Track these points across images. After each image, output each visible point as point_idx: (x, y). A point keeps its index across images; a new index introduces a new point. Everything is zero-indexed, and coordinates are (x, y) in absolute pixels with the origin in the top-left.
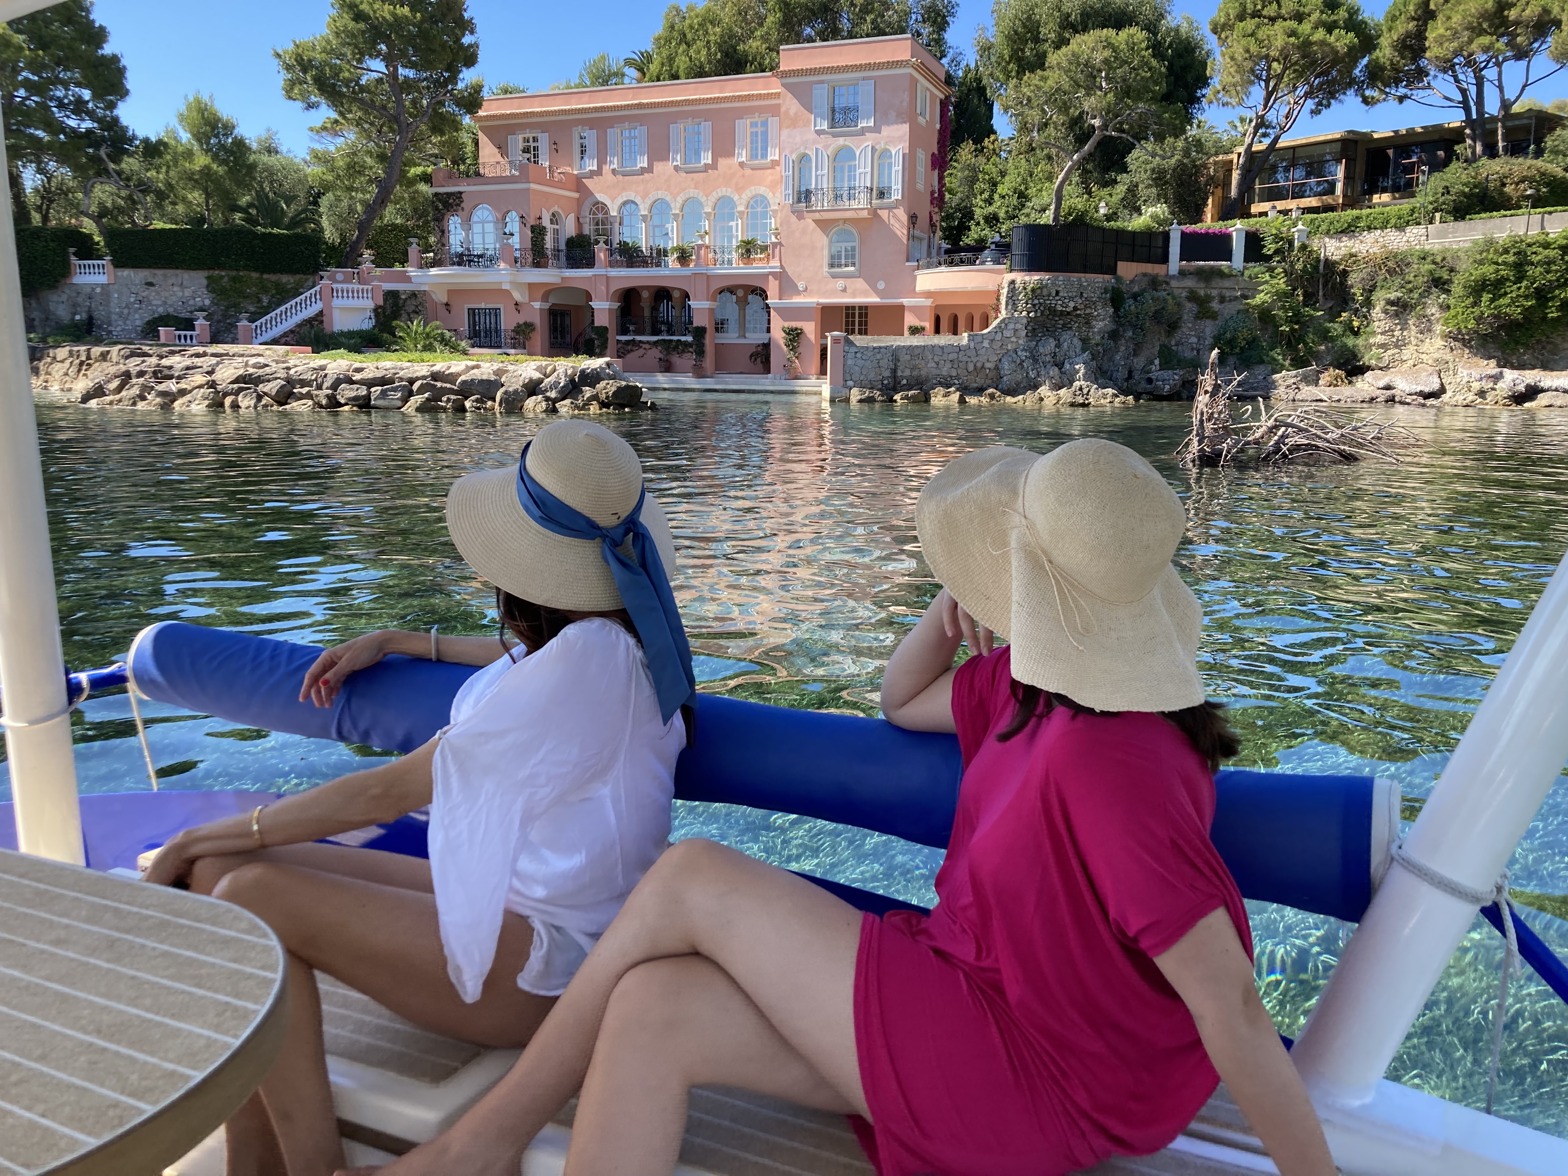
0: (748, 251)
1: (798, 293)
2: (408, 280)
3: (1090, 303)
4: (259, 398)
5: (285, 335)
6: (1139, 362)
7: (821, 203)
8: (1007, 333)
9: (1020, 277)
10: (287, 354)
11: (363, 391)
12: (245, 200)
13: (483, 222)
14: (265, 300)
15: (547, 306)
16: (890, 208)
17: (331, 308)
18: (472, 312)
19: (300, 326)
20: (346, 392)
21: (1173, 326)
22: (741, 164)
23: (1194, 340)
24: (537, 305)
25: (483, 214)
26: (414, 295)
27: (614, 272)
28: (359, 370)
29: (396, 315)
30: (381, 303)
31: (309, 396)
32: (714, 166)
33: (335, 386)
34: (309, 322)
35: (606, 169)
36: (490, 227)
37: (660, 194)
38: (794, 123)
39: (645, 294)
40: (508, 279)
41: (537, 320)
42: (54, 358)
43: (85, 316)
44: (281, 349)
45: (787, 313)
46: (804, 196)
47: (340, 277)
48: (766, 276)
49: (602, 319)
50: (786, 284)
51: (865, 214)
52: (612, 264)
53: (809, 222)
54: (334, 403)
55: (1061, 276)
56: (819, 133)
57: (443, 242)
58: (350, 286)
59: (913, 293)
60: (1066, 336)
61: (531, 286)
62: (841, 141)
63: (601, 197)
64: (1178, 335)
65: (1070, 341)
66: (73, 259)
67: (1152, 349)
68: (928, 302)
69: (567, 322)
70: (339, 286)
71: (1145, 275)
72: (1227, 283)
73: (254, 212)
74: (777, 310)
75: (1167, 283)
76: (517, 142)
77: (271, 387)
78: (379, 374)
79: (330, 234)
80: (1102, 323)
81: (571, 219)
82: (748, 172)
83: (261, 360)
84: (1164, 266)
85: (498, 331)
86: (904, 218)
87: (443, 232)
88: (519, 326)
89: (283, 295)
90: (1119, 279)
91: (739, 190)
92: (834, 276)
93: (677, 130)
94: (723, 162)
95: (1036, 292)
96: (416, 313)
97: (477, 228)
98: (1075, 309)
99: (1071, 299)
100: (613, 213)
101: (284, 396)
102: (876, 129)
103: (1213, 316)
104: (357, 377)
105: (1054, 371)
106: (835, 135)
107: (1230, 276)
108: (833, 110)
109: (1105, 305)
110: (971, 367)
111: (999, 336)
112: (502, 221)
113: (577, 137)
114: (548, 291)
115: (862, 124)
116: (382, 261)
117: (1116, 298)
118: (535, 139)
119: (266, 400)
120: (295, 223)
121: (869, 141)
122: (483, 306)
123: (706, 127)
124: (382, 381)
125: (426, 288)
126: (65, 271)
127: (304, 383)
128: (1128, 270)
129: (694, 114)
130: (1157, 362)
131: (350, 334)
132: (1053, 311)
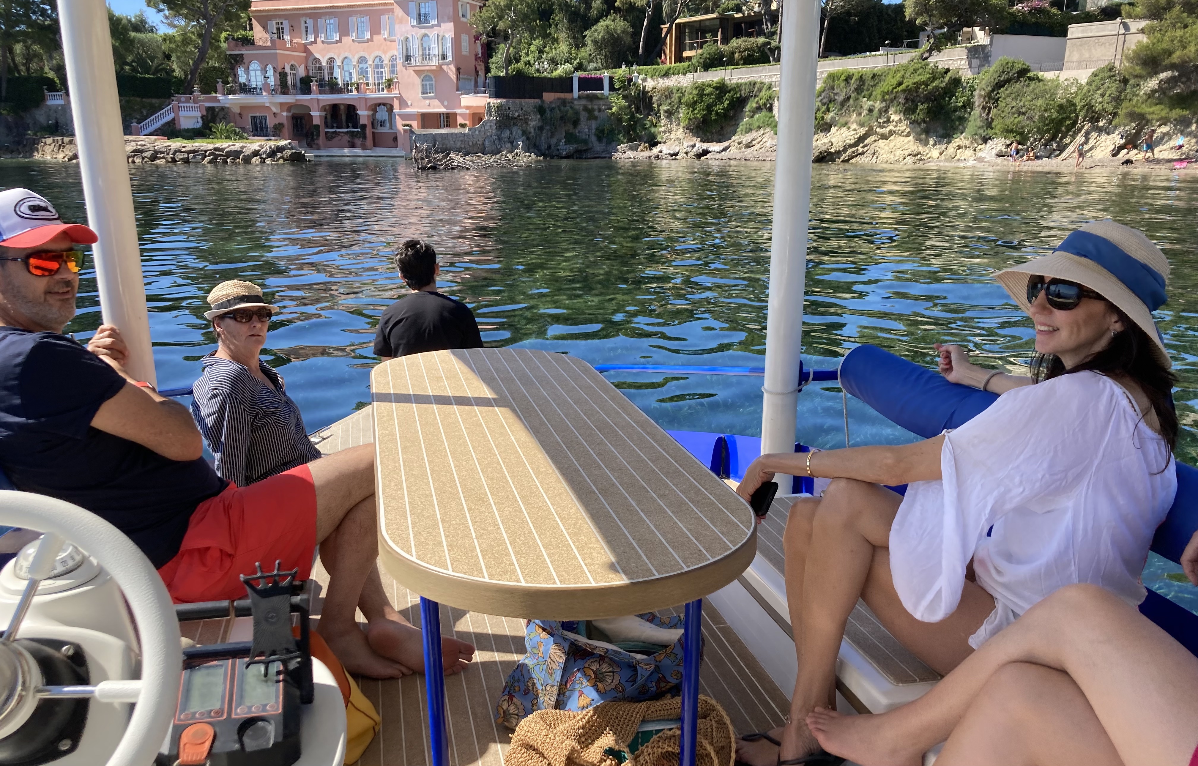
0: (390, 85)
1: (408, 106)
2: (218, 101)
3: (527, 113)
4: (143, 159)
5: (156, 130)
6: (554, 141)
7: (417, 62)
8: (487, 128)
9: (492, 101)
10: (156, 140)
11: (186, 156)
12: (129, 59)
13: (255, 70)
14: (145, 112)
15: (290, 114)
16: (447, 64)
17: (179, 116)
18: (254, 118)
19: (163, 126)
20: (179, 156)
21: (576, 123)
22: (385, 39)
23: (587, 130)
24: (284, 114)
25: (255, 65)
26: (222, 109)
27: (321, 97)
28: (184, 147)
29: (214, 121)
30: (205, 113)
31: (163, 158)
32: (371, 40)
33: (174, 154)
34: (168, 124)
35: (318, 40)
36: (259, 73)
37: (346, 55)
38: (401, 22)
39: (342, 107)
40: (268, 101)
41: (285, 122)
42: (45, 143)
43: (54, 121)
44: (153, 138)
45: (404, 117)
46: (408, 58)
47: (183, 99)
48: (392, 98)
49: (316, 121)
50: (403, 103)
51: (434, 68)
52: (321, 92)
53: (411, 71)
54: (174, 161)
55: (511, 100)
56: (413, 26)
57: (235, 80)
58: (188, 105)
59: (460, 107)
60: (514, 129)
61: (281, 104)
62: (423, 31)
63: (317, 55)
64: (579, 128)
65: (517, 131)
66: (46, 92)
67: (561, 135)
68: (468, 111)
69: (304, 121)
70: (182, 105)
71: (559, 99)
72: (601, 102)
73: (134, 64)
74: (399, 115)
75: (572, 103)
76: (273, 25)
77: (148, 154)
78: (193, 149)
79: (178, 73)
80: (534, 121)
81: (302, 67)
82: (388, 43)
83: (143, 143)
84: (570, 94)
85: (266, 127)
86: (454, 69)
87: (235, 75)
88: (275, 125)
89: (154, 110)
90: (543, 101)
91: (385, 52)
92: (424, 98)
93: (352, 20)
94: (375, 37)
95: (499, 108)
96: (224, 118)
97: (252, 73)
98: (519, 116)
99: (517, 111)
100: (324, 64)
101: (154, 158)
102: (439, 25)
103: (596, 118)
104: (183, 150)
105: (508, 145)
106: (420, 28)
107: (601, 99)
108: (420, 15)
109: (535, 113)
110: (471, 144)
111: (483, 129)
112: (264, 70)
113: (303, 23)
114: (289, 107)
115: (432, 22)
116: (203, 91)
117: (541, 110)
118: (282, 23)
119: (146, 160)
120: (157, 71)
121: (436, 30)
122: (258, 115)
123: (366, 19)
124: (194, 151)
125: (227, 106)
126: (43, 99)
127: (162, 152)
128: (549, 97)
129: (360, 12)
130: (563, 141)
131: (188, 130)
132: (508, 117)
